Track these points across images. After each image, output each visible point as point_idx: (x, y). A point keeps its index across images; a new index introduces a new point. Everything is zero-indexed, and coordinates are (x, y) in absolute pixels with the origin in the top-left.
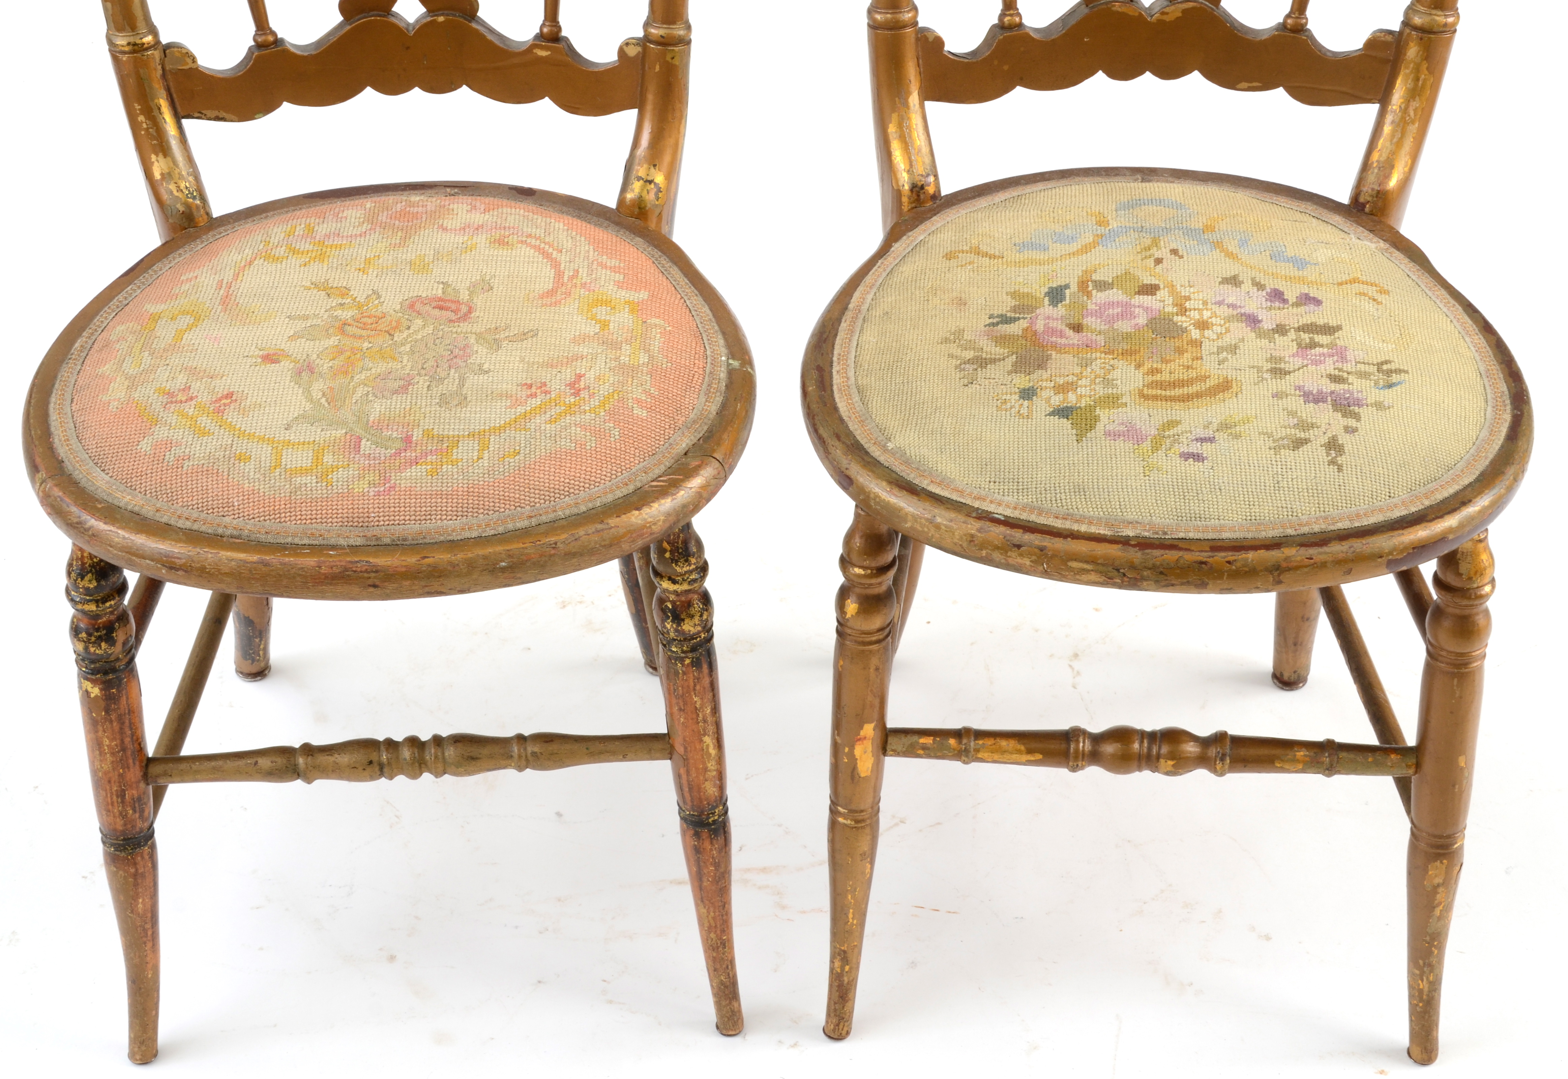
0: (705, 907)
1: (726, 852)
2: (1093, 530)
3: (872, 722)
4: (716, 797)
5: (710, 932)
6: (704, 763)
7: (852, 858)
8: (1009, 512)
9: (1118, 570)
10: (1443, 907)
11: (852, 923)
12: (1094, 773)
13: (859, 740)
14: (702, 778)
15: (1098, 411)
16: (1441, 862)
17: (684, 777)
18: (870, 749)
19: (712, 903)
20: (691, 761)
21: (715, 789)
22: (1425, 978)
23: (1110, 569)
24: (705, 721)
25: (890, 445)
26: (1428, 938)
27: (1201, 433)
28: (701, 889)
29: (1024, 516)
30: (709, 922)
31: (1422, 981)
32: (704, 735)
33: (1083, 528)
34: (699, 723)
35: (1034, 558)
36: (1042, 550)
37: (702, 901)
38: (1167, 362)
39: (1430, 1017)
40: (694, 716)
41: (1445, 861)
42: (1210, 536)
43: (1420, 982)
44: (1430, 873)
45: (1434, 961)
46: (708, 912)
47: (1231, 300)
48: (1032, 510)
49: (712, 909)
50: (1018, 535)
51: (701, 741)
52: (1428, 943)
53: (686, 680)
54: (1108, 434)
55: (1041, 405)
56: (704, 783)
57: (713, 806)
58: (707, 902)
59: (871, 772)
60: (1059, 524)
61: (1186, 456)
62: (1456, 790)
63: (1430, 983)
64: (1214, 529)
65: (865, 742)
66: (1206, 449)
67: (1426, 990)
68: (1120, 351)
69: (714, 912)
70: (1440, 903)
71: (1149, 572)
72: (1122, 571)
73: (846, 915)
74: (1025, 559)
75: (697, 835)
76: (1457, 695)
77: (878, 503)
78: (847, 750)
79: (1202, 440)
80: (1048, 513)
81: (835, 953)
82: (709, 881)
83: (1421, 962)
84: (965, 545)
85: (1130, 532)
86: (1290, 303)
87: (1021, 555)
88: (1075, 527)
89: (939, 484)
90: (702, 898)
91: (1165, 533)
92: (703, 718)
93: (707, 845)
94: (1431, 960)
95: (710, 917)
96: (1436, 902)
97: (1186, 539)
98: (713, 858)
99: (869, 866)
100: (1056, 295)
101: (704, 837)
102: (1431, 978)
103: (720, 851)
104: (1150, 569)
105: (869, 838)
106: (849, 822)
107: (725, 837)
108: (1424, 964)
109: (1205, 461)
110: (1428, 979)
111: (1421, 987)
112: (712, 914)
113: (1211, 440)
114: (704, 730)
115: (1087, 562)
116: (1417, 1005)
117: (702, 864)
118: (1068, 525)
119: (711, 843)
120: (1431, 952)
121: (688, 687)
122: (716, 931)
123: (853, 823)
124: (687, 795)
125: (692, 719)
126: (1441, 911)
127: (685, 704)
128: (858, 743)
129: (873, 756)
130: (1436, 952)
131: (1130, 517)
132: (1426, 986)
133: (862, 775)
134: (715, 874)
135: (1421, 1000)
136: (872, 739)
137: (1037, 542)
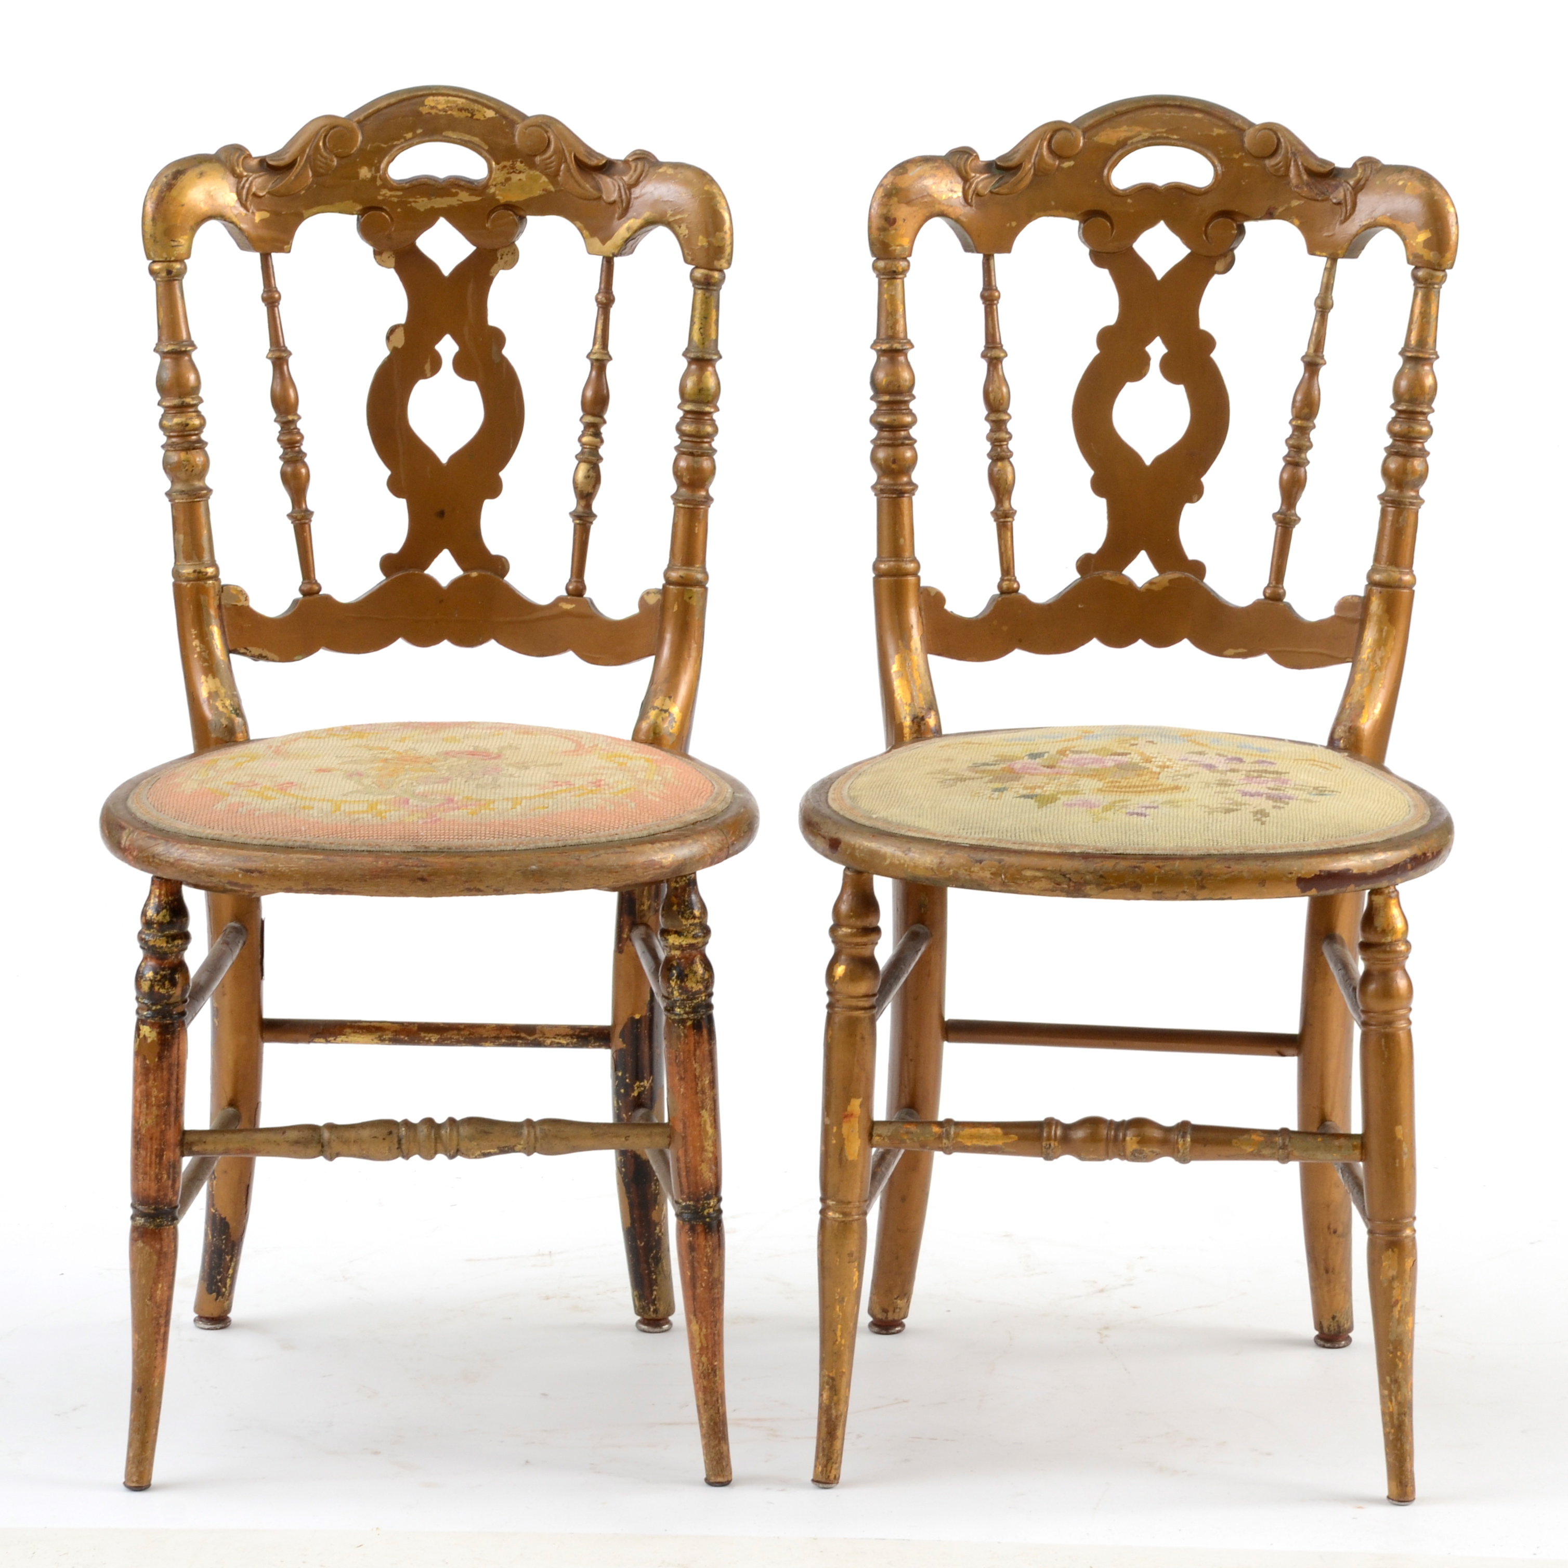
0: (697, 1322)
1: (719, 1255)
2: (1044, 849)
3: (859, 1098)
4: (711, 1185)
5: (701, 1355)
6: (701, 1141)
7: (840, 1257)
8: (974, 842)
9: (1064, 875)
10: (1401, 1307)
11: (840, 1342)
12: (1067, 1161)
13: (846, 1116)
14: (698, 1158)
15: (1059, 796)
16: (1393, 1251)
17: (682, 1159)
18: (857, 1130)
19: (705, 1317)
20: (690, 1138)
21: (710, 1174)
22: (1393, 1398)
23: (1058, 875)
24: (703, 1093)
25: (874, 816)
26: (1391, 1348)
27: (1148, 805)
28: (694, 1299)
29: (986, 844)
30: (701, 1342)
31: (1391, 1401)
32: (703, 1108)
33: (1036, 849)
34: (697, 1093)
35: (993, 870)
36: (1000, 863)
37: (695, 1315)
38: (1126, 779)
39: (1402, 1445)
40: (693, 1085)
41: (1396, 1250)
42: (1144, 852)
43: (1389, 1403)
44: (1384, 1264)
45: (1400, 1375)
46: (701, 1329)
47: (1193, 759)
48: (994, 840)
49: (704, 1324)
50: (980, 855)
51: (699, 1115)
52: (1392, 1353)
53: (687, 1044)
54: (1064, 804)
55: (1008, 796)
56: (700, 1165)
57: (708, 1194)
58: (699, 1315)
59: (859, 1155)
60: (1016, 847)
61: (1132, 814)
62: (1397, 1165)
63: (1399, 1404)
64: (1149, 849)
65: (852, 1119)
66: (1148, 812)
67: (1396, 1412)
68: (1086, 774)
69: (706, 1328)
70: (1397, 1302)
71: (1091, 875)
72: (1068, 876)
73: (834, 1331)
74: (986, 872)
75: (693, 1229)
76: (1386, 1056)
77: (862, 851)
78: (835, 1129)
79: (1146, 808)
80: (1007, 841)
81: (824, 1383)
82: (702, 1286)
83: (1388, 1379)
84: (935, 867)
85: (1077, 850)
86: (1247, 761)
87: (982, 869)
88: (1030, 848)
89: (915, 831)
90: (695, 1311)
91: (1105, 850)
92: (702, 1088)
93: (701, 1240)
94: (1397, 1374)
95: (702, 1334)
96: (1394, 1300)
97: (1123, 854)
98: (707, 1257)
99: (857, 1274)
100: (1033, 756)
101: (699, 1231)
102: (1399, 1398)
103: (713, 1251)
104: (1091, 873)
105: (856, 1236)
106: (837, 1215)
107: (719, 1236)
108: (1391, 1379)
109: (1147, 817)
110: (1396, 1398)
111: (1391, 1410)
112: (704, 1330)
113: (1154, 808)
114: (703, 1103)
115: (1038, 870)
116: (1389, 1433)
117: (696, 1264)
118: (1023, 847)
119: (706, 1238)
120: (1396, 1365)
121: (689, 1051)
122: (707, 1353)
123: (841, 1216)
124: (684, 1180)
125: (692, 1088)
126: (1399, 1312)
127: (685, 1071)
128: (845, 1120)
129: (860, 1137)
130: (1400, 1365)
131: (1077, 843)
132: (1396, 1408)
133: (850, 1158)
134: (708, 1278)
135: (1393, 1426)
136: (859, 1117)
137: (996, 857)
